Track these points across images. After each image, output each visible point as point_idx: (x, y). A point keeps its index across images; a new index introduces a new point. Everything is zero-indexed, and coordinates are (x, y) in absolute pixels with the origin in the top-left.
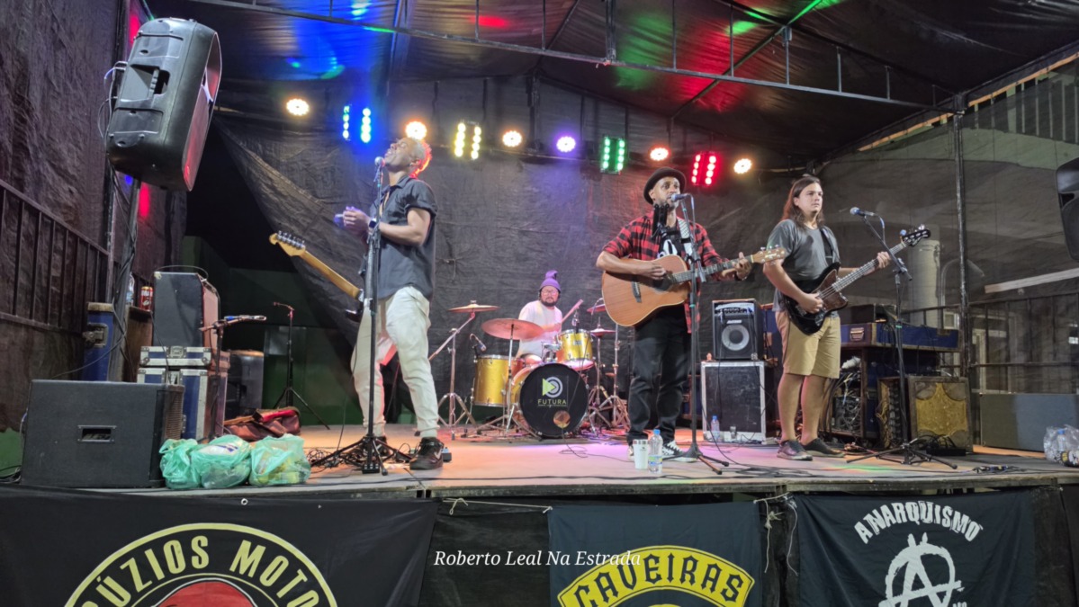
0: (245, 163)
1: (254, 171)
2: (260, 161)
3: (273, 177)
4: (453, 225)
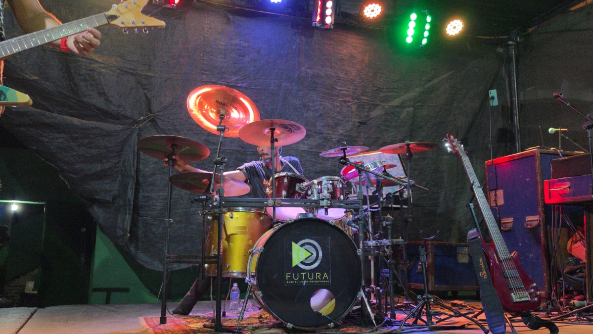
4: (151, 77)
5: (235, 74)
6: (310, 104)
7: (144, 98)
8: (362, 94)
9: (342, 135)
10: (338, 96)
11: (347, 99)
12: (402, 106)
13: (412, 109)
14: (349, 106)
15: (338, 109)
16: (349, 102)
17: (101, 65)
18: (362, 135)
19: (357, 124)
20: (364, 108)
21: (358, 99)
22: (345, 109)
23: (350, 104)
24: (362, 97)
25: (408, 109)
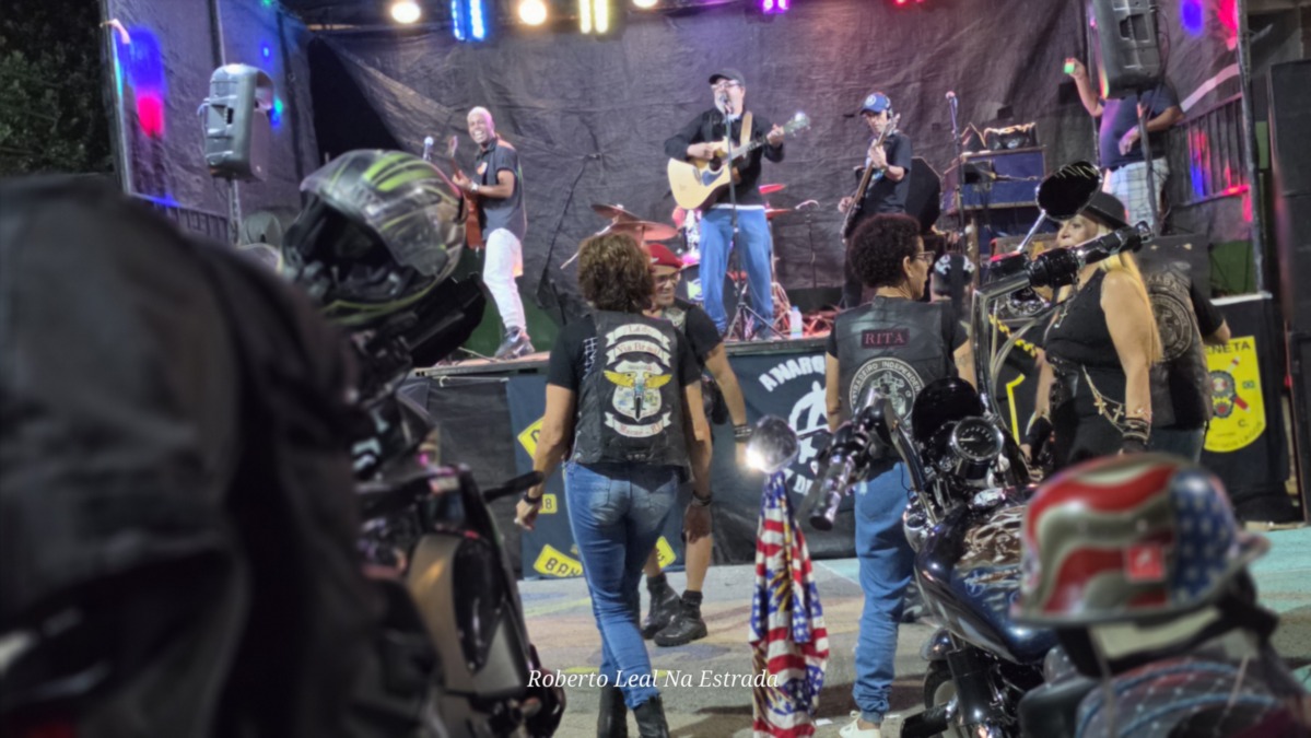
0: (365, 82)
1: (375, 89)
2: (380, 76)
3: (396, 92)
4: (595, 112)
5: (682, 89)
6: (779, 106)
7: (590, 137)
8: (846, 79)
9: (821, 136)
10: (812, 88)
11: (826, 89)
12: (905, 83)
13: (917, 85)
14: (828, 99)
15: (814, 105)
16: (828, 92)
17: (542, 112)
18: (849, 131)
19: (841, 118)
20: (850, 96)
21: (841, 86)
22: (824, 103)
23: (828, 95)
24: (848, 83)
25: (911, 86)
